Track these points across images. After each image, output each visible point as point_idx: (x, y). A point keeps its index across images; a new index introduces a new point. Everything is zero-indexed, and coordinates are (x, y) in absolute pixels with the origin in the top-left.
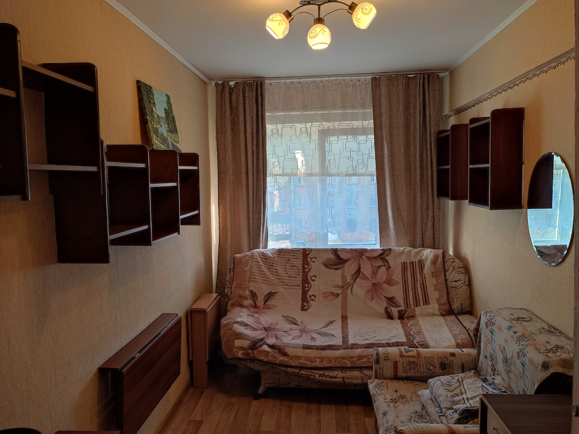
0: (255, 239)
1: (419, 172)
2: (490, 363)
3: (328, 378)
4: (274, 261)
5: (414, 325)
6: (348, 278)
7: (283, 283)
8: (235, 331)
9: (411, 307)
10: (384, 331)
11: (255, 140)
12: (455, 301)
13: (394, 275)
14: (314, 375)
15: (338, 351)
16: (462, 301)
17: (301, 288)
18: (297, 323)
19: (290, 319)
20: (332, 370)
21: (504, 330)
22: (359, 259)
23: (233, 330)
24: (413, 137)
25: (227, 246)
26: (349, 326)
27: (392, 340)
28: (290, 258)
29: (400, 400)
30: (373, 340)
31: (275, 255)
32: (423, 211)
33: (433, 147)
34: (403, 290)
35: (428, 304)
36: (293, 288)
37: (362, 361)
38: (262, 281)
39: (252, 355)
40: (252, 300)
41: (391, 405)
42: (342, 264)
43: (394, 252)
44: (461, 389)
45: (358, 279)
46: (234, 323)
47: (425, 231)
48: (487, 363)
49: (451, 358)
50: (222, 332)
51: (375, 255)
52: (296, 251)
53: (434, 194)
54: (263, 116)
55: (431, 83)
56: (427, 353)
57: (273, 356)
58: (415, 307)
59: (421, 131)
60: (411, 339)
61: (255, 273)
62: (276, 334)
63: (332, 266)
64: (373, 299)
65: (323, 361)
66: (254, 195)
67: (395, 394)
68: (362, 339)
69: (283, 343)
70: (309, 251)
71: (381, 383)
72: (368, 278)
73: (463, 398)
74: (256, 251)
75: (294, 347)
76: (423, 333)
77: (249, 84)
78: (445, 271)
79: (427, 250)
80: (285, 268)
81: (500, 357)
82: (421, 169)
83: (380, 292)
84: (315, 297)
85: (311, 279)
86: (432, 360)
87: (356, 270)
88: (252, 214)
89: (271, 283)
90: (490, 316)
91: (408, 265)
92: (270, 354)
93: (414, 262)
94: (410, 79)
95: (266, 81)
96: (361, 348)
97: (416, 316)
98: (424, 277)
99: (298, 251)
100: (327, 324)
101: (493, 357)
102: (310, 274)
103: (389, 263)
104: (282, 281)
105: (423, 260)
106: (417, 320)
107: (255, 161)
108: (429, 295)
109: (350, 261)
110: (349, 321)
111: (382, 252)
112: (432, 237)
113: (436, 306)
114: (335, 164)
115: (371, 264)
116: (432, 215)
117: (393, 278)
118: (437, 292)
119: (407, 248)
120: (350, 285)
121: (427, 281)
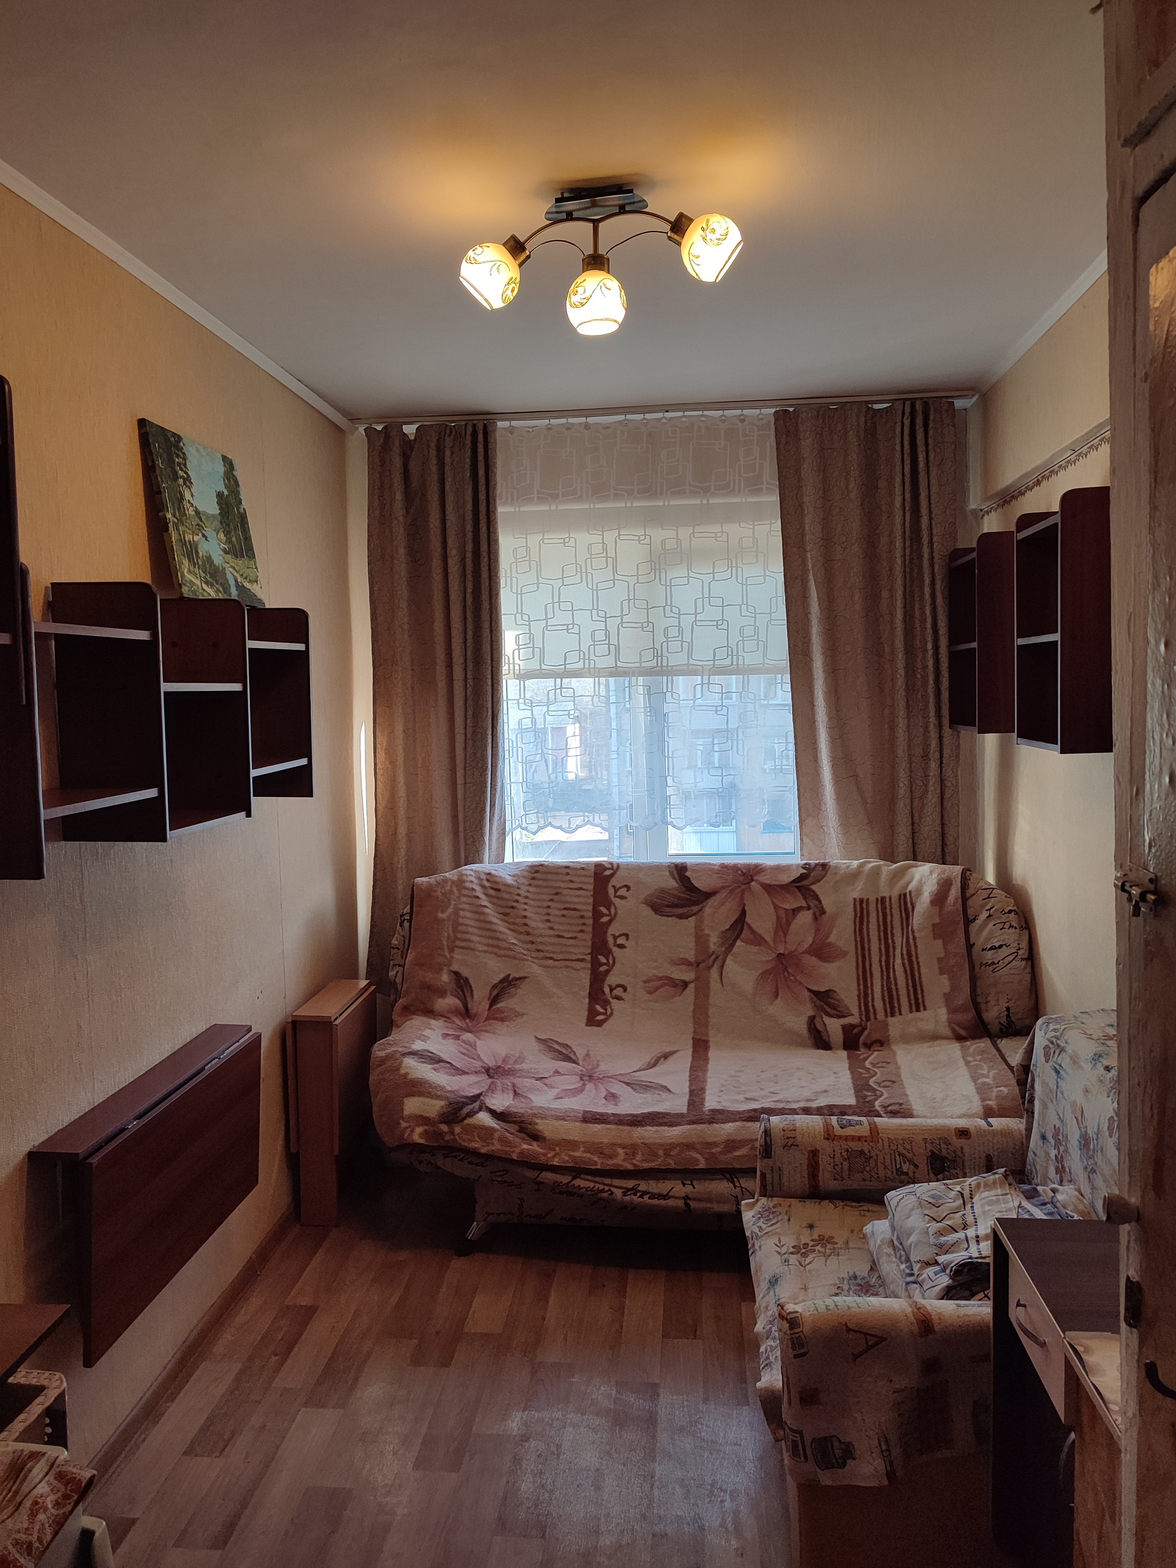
0: (471, 839)
1: (903, 661)
2: (1053, 1153)
3: (646, 1197)
4: (519, 895)
5: (881, 1065)
6: (711, 939)
7: (542, 954)
8: (406, 1074)
9: (878, 1017)
10: (799, 1079)
11: (469, 577)
12: (992, 1000)
13: (835, 932)
14: (610, 1190)
15: (674, 1128)
16: (1011, 1000)
17: (589, 965)
18: (573, 1057)
19: (557, 1047)
20: (657, 1179)
21: (1083, 1064)
22: (743, 891)
23: (402, 1071)
24: (887, 569)
25: (396, 859)
26: (711, 1066)
27: (819, 1100)
28: (560, 887)
29: (819, 1248)
30: (770, 1100)
31: (522, 880)
32: (913, 765)
33: (939, 594)
34: (858, 972)
35: (922, 1008)
36: (567, 967)
37: (737, 1153)
38: (485, 948)
39: (447, 1138)
40: (459, 998)
41: (793, 1259)
42: (696, 903)
43: (836, 873)
44: (964, 1215)
45: (739, 943)
46: (404, 1055)
47: (920, 818)
48: (1047, 1154)
49: (958, 1143)
50: (373, 1077)
51: (786, 879)
52: (576, 869)
53: (943, 719)
54: (491, 514)
55: (931, 425)
56: (900, 1130)
57: (503, 1140)
58: (886, 1016)
59: (908, 551)
60: (868, 1099)
61: (466, 925)
62: (514, 1086)
63: (670, 910)
64: (776, 997)
65: (634, 1154)
66: (468, 721)
67: (807, 1232)
68: (741, 1097)
69: (531, 1108)
70: (612, 868)
71: (774, 1207)
72: (764, 940)
73: (966, 1237)
74: (472, 870)
75: (558, 1118)
76: (903, 1084)
77: (454, 430)
78: (968, 922)
79: (921, 866)
80: (548, 914)
81: (1074, 1135)
82: (906, 653)
83: (795, 978)
84: (625, 990)
85: (615, 942)
86: (909, 1147)
87: (734, 919)
88: (462, 771)
89: (510, 953)
90: (1055, 1030)
91: (872, 907)
92: (496, 1135)
93: (888, 897)
94: (879, 415)
95: (500, 424)
96: (735, 1121)
97: (888, 1041)
98: (911, 937)
99: (583, 869)
100: (652, 1062)
101: (1060, 1137)
102: (612, 930)
103: (820, 902)
104: (540, 947)
105: (910, 892)
106: (892, 1050)
107: (470, 633)
108: (924, 984)
109: (717, 896)
110: (712, 1053)
111: (804, 871)
112: (937, 834)
113: (943, 1013)
114: (682, 641)
115: (774, 903)
116: (937, 773)
117: (829, 940)
118: (945, 976)
119: (870, 862)
120: (717, 957)
121: (919, 950)
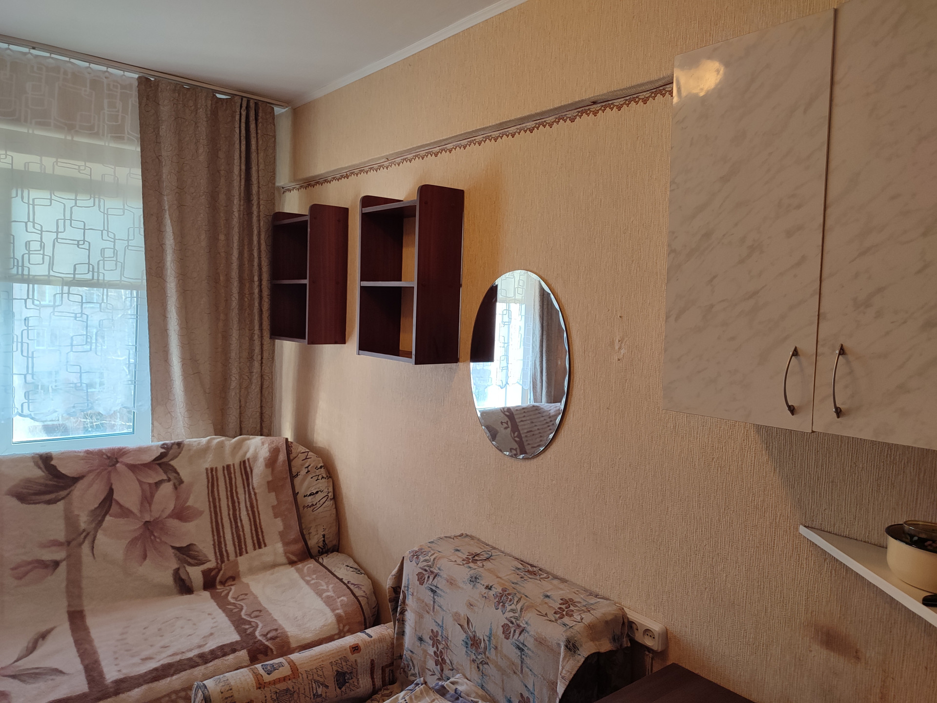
1: (237, 288)
2: (431, 650)
5: (241, 597)
6: (81, 519)
9: (230, 558)
10: (182, 628)
12: (313, 531)
13: (191, 497)
16: (325, 529)
21: (461, 585)
22: (109, 472)
24: (224, 219)
27: (208, 645)
30: (165, 656)
32: (242, 364)
33: (263, 242)
34: (212, 526)
35: (263, 546)
42: (64, 488)
43: (189, 450)
45: (108, 518)
47: (246, 402)
48: (425, 652)
49: (352, 657)
51: (148, 458)
53: (264, 331)
55: (260, 120)
56: (310, 661)
58: (236, 556)
60: (249, 631)
63: (38, 497)
64: (145, 557)
68: (136, 660)
72: (131, 512)
76: (267, 611)
78: (293, 477)
79: (253, 438)
81: (457, 637)
82: (239, 283)
83: (161, 540)
86: (320, 673)
87: (102, 497)
90: (425, 561)
91: (220, 473)
93: (232, 464)
94: (221, 103)
96: (139, 685)
97: (239, 575)
98: (252, 493)
100: (31, 645)
101: (439, 638)
103: (178, 474)
105: (248, 460)
106: (243, 582)
108: (263, 527)
109: (85, 479)
110: (90, 621)
111: (163, 450)
112: (257, 414)
113: (279, 547)
114: (43, 255)
115: (138, 480)
116: (259, 370)
117: (188, 504)
118: (279, 519)
119: (214, 439)
120: (88, 534)
121: (259, 502)
